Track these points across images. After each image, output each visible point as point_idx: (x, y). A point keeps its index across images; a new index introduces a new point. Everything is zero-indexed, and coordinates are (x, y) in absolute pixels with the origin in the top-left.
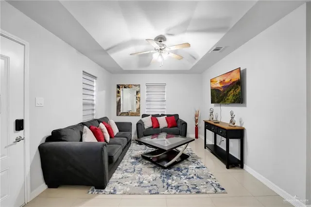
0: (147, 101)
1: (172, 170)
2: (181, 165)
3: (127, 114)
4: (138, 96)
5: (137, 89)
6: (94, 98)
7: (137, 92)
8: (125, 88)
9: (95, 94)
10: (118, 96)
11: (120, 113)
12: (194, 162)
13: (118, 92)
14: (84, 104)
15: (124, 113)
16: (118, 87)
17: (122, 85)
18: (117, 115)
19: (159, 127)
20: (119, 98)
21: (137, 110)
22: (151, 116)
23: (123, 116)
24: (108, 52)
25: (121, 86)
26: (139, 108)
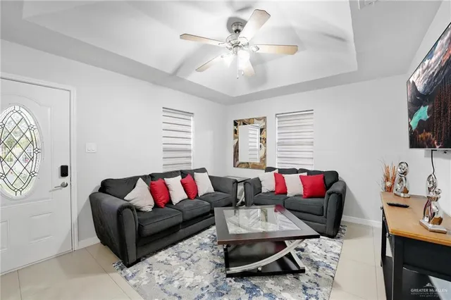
0: (279, 144)
1: (239, 285)
2: (269, 283)
3: (247, 165)
4: (262, 136)
5: (261, 124)
6: (192, 142)
7: (261, 130)
8: (244, 124)
9: (192, 136)
10: (235, 138)
11: (238, 163)
12: (305, 288)
13: (236, 132)
14: (165, 150)
15: (243, 163)
16: (236, 124)
17: (240, 120)
18: (234, 166)
19: (286, 193)
20: (237, 140)
21: (261, 159)
22: (276, 171)
23: (241, 167)
24: (179, 74)
25: (239, 123)
26: (265, 156)
